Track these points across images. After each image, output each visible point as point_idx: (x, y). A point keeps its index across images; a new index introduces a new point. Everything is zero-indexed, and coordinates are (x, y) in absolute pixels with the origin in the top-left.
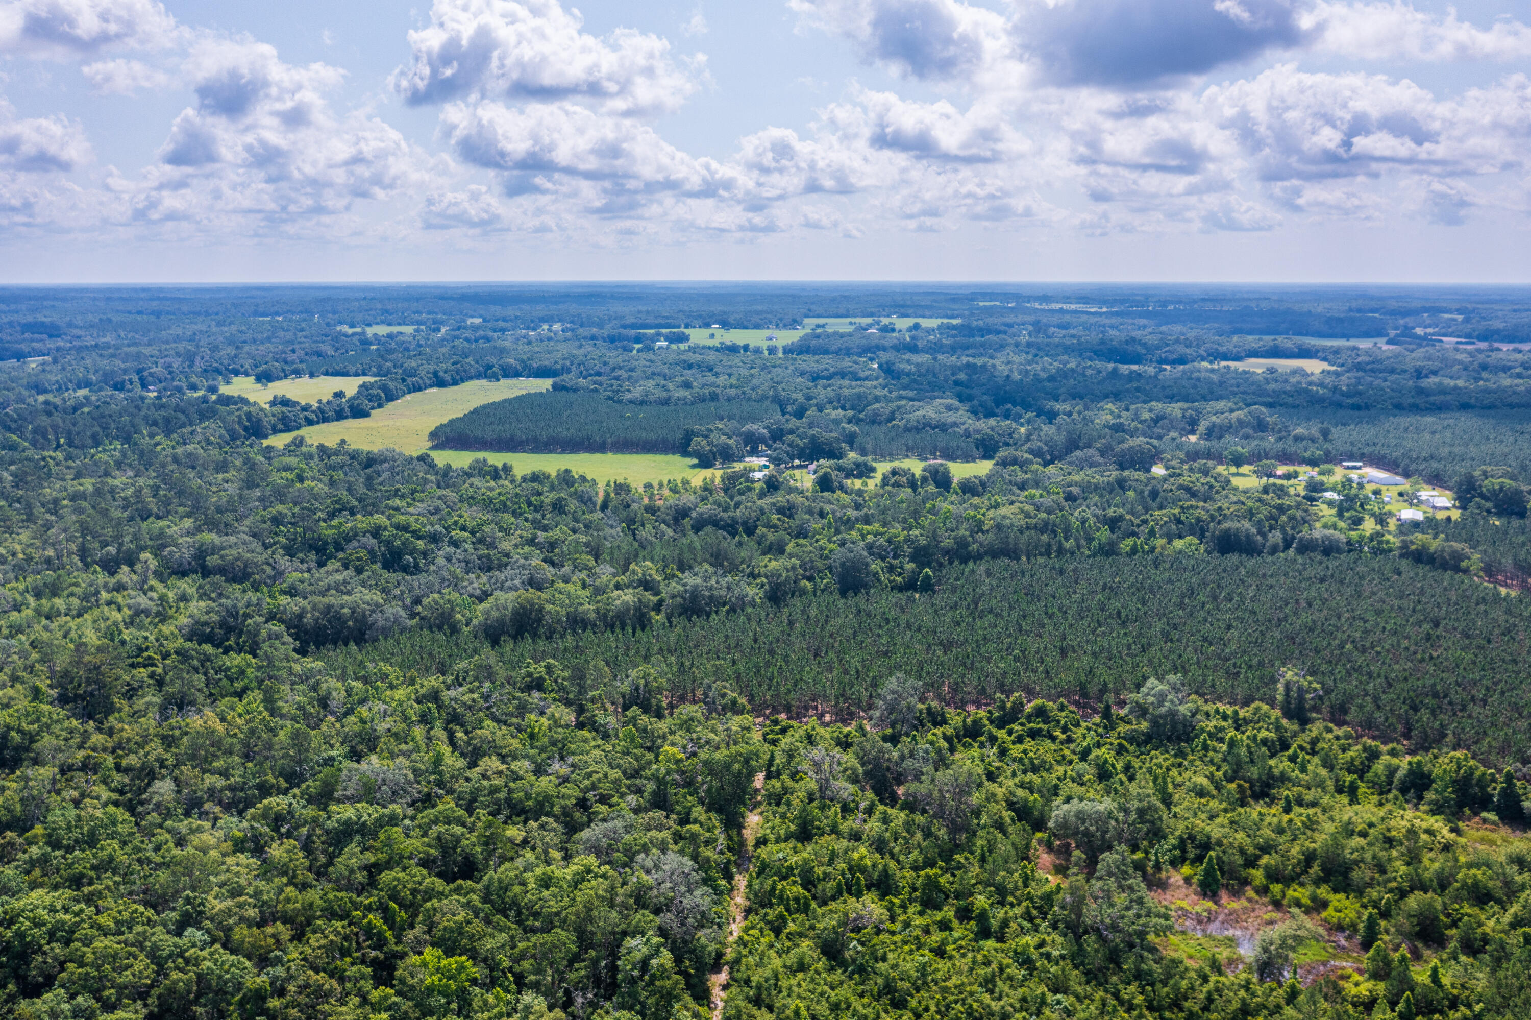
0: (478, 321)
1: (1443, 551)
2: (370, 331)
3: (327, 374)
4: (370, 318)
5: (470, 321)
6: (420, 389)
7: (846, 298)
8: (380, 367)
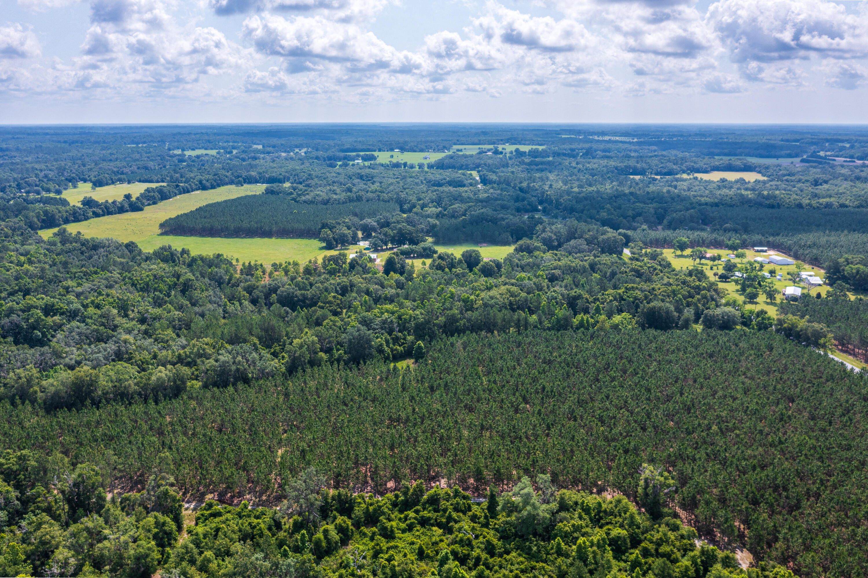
0: (260, 147)
1: (806, 330)
2: (188, 153)
3: (140, 181)
4: (196, 145)
5: (255, 146)
6: (188, 192)
7: (485, 133)
8: (172, 177)
